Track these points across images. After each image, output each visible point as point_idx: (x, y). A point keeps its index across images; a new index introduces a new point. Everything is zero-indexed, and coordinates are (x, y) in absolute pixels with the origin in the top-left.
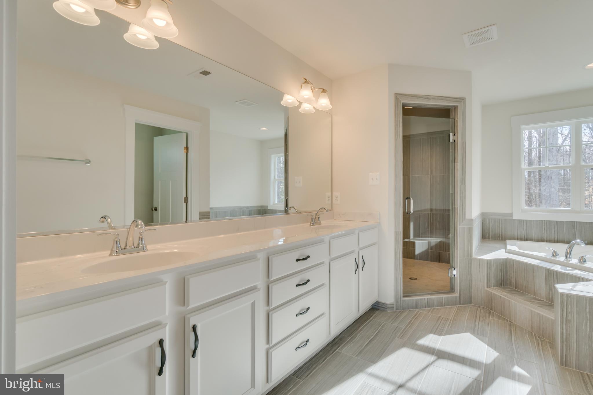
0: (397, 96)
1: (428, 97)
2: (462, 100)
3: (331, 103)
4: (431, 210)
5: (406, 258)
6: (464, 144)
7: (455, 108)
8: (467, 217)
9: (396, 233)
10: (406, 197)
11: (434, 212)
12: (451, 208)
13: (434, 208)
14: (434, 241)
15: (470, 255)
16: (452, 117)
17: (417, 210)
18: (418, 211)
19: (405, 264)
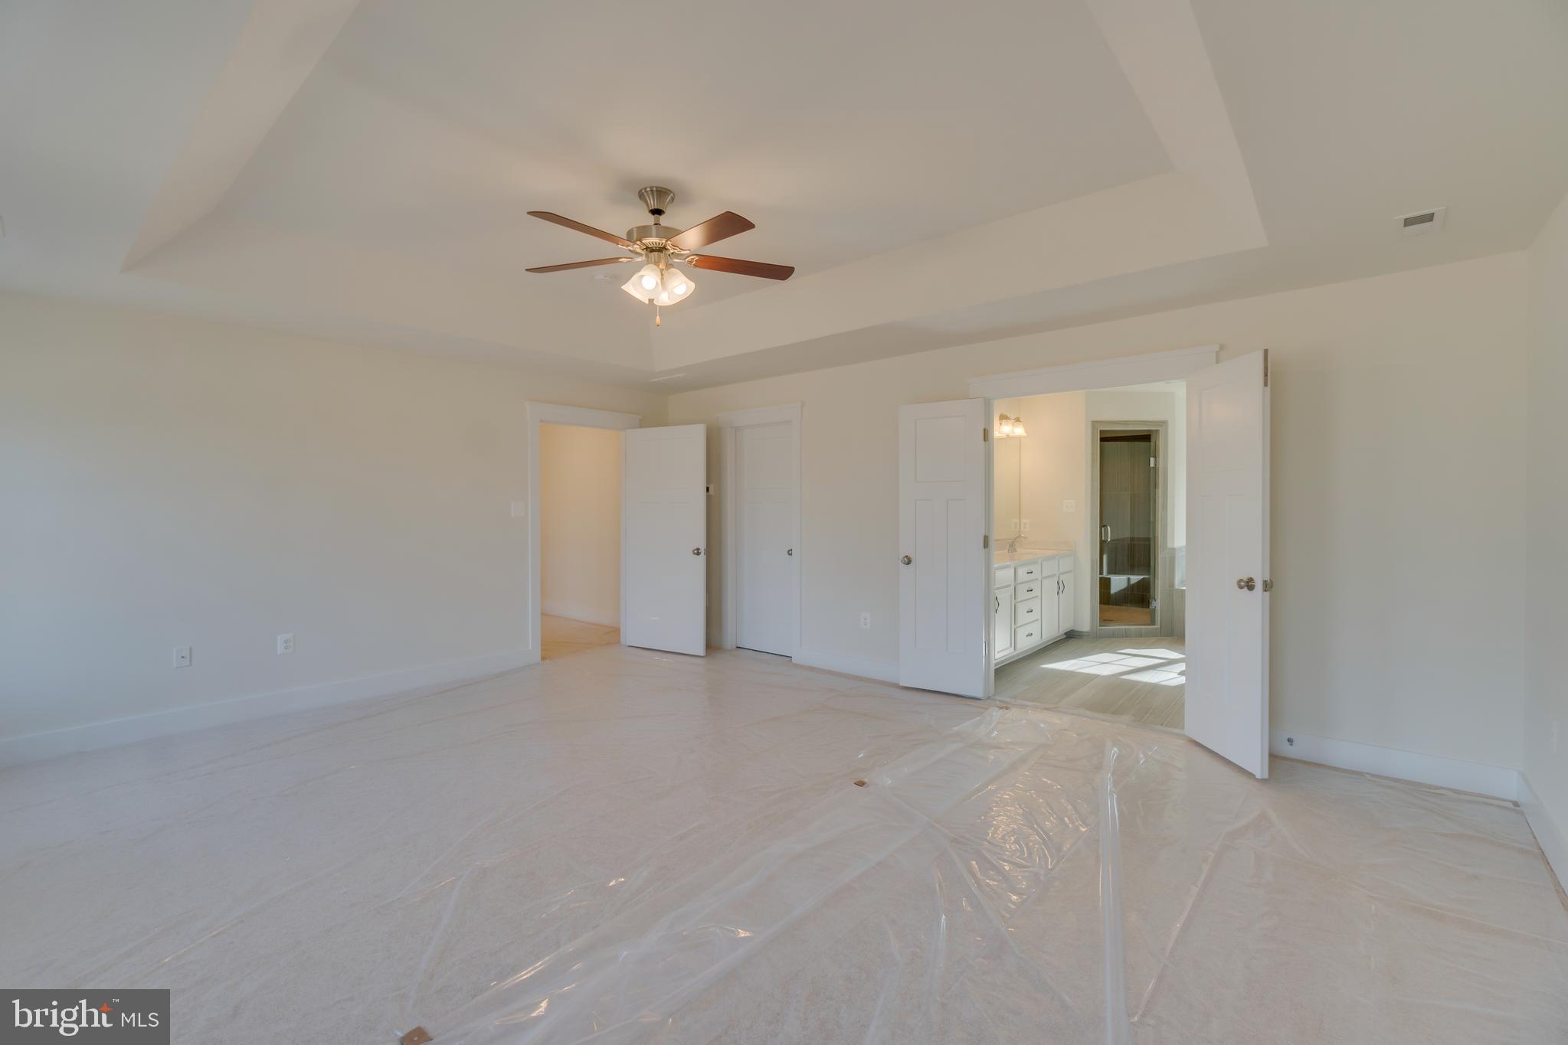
0: (1094, 423)
1: (1126, 423)
2: (1164, 423)
3: (1026, 432)
4: (1132, 539)
5: (1104, 604)
6: (1166, 469)
7: (1157, 431)
8: (1169, 545)
9: (1092, 561)
10: (1102, 526)
11: (1136, 542)
12: (1151, 537)
13: (1136, 536)
14: (1135, 579)
15: (1172, 585)
16: (1153, 440)
17: (1116, 538)
18: (1118, 540)
19: (1101, 610)
